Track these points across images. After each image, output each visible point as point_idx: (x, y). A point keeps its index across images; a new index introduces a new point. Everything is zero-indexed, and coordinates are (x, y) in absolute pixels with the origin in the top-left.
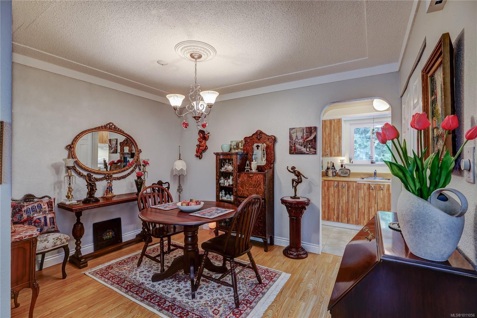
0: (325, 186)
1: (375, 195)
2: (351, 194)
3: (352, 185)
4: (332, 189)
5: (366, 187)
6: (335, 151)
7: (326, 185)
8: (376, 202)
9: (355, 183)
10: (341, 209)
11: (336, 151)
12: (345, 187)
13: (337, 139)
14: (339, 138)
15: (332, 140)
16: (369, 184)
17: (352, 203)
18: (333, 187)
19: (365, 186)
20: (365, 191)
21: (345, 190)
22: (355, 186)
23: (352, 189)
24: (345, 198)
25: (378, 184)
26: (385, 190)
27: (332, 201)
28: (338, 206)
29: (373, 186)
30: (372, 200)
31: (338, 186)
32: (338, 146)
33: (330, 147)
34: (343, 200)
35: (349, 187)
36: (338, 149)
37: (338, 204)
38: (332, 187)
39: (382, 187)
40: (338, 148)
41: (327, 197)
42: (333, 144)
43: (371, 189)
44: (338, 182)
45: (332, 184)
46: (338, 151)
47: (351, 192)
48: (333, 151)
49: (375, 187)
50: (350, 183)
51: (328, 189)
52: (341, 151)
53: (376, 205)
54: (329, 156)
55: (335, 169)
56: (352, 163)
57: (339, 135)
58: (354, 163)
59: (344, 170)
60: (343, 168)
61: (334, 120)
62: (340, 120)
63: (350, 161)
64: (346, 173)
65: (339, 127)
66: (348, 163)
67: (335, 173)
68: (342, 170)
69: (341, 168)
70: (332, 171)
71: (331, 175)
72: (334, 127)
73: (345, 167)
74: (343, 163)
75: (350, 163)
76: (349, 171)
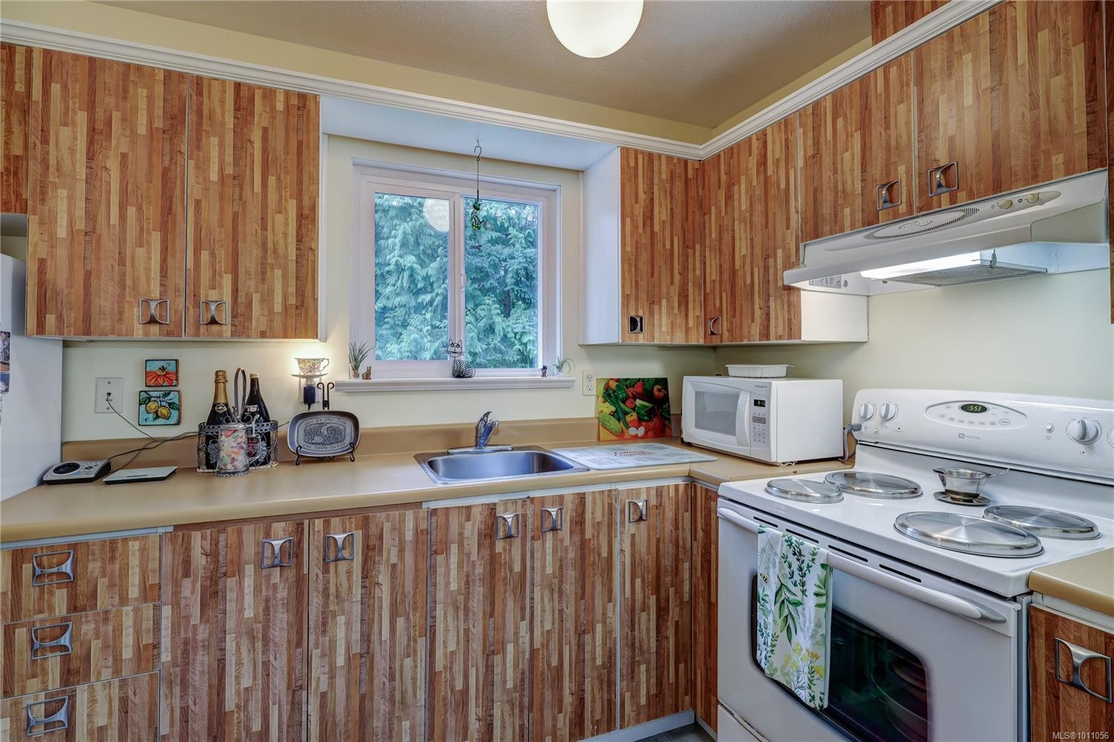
0: (187, 574)
1: (517, 568)
2: (384, 593)
3: (394, 529)
4: (249, 582)
5: (472, 530)
6: (267, 299)
7: (199, 560)
8: (523, 609)
9: (410, 515)
10: (314, 719)
11: (278, 298)
12: (346, 553)
13: (284, 224)
14: (300, 216)
15: (251, 226)
16: (492, 508)
17: (392, 657)
18: (259, 565)
19: (468, 525)
20: (468, 555)
21: (349, 573)
22: (409, 536)
23: (394, 560)
24: (345, 633)
25: (532, 500)
26: (566, 527)
28: (295, 706)
29: (509, 517)
30: (504, 600)
31: (294, 551)
32: (292, 267)
33: (235, 272)
34: (330, 653)
35: (371, 550)
36: (292, 290)
37: (297, 688)
38: (249, 570)
39: (554, 511)
40: (292, 282)
41: (202, 661)
42: (256, 252)
43: (501, 534)
44: (298, 521)
45: (249, 550)
46: (292, 300)
47: (383, 578)
48: (256, 298)
49: (521, 520)
50: (381, 516)
51: (212, 595)
52: (309, 300)
53: (524, 625)
54: (227, 330)
55: (267, 419)
56: (367, 375)
57: (299, 196)
58: (374, 379)
59: (323, 419)
60: (317, 407)
61: (269, 93)
62: (311, 105)
63: (356, 368)
64: (335, 436)
65: (300, 144)
66: (345, 377)
67: (268, 445)
68: (313, 421)
69: (304, 409)
70: (249, 431)
71: (242, 460)
72: (265, 139)
73: (326, 404)
74: (316, 381)
75: (356, 375)
76: (349, 425)
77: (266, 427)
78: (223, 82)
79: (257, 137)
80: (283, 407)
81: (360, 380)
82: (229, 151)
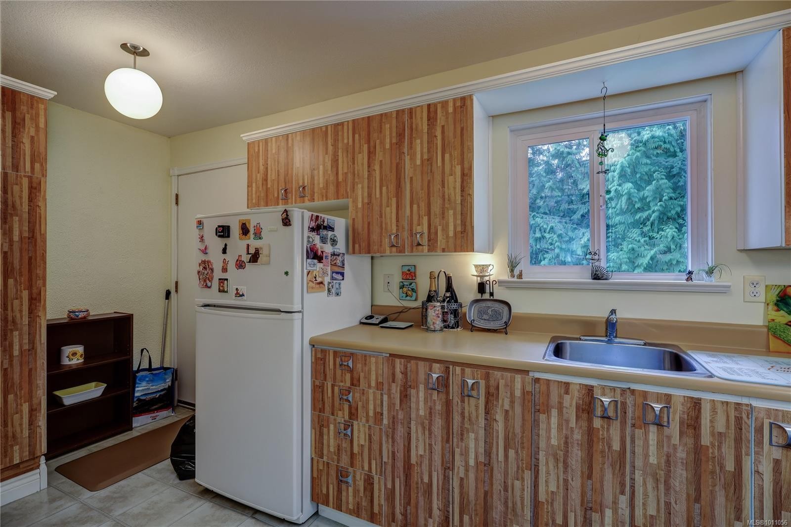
0: (394, 381)
1: (616, 446)
2: (500, 427)
3: (506, 385)
4: (421, 394)
5: (571, 402)
6: (445, 229)
7: (399, 376)
8: (623, 485)
9: (518, 378)
10: (457, 491)
11: (451, 228)
12: (474, 393)
13: (454, 182)
14: (463, 175)
15: (437, 186)
16: (590, 390)
17: (506, 474)
18: (427, 388)
19: (567, 398)
20: (567, 421)
21: (477, 407)
22: (518, 393)
23: (507, 407)
24: (474, 444)
25: (633, 392)
26: (674, 429)
27: (421, 452)
28: (446, 478)
29: (606, 400)
30: (602, 470)
31: (444, 384)
32: (459, 208)
33: (429, 214)
34: (465, 454)
35: (491, 396)
36: (459, 222)
37: (448, 467)
38: (422, 387)
39: (657, 407)
40: (459, 217)
41: (400, 431)
42: (439, 201)
43: (599, 412)
44: (447, 365)
45: (422, 377)
46: (459, 229)
47: (499, 417)
48: (440, 228)
49: (621, 407)
50: (498, 374)
51: (405, 396)
52: (469, 227)
53: (623, 501)
54: (426, 248)
55: (456, 301)
56: (520, 276)
57: (462, 163)
58: (525, 279)
59: (489, 304)
60: (487, 296)
61: (445, 104)
62: (468, 102)
63: (512, 271)
64: (496, 316)
65: (462, 129)
66: (506, 277)
67: (455, 317)
68: (483, 304)
69: (479, 296)
70: (443, 307)
71: (439, 324)
72: (443, 132)
73: (492, 294)
74: (487, 278)
75: (513, 276)
76: (506, 309)
77: (454, 306)
78: (422, 106)
79: (438, 133)
80: (467, 294)
81: (515, 279)
82: (425, 145)
